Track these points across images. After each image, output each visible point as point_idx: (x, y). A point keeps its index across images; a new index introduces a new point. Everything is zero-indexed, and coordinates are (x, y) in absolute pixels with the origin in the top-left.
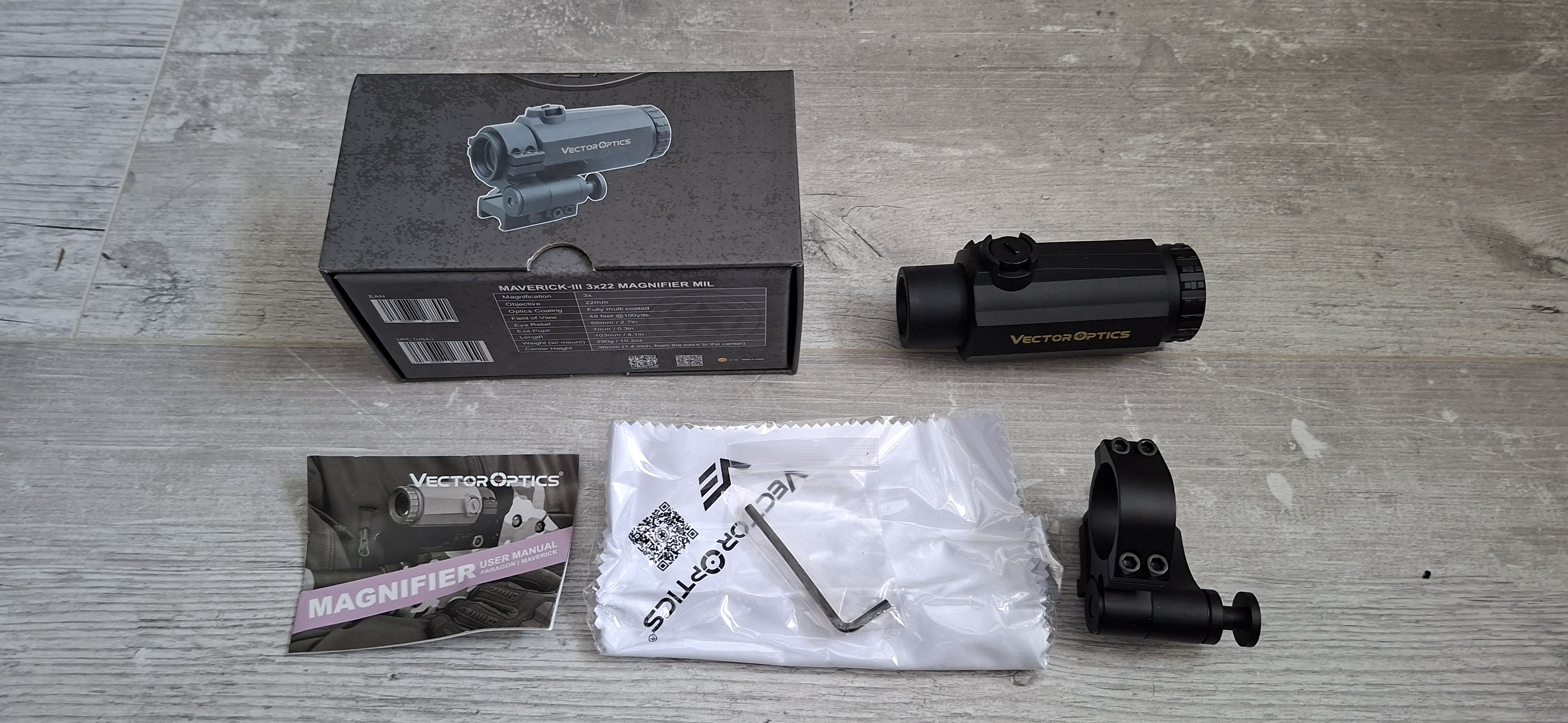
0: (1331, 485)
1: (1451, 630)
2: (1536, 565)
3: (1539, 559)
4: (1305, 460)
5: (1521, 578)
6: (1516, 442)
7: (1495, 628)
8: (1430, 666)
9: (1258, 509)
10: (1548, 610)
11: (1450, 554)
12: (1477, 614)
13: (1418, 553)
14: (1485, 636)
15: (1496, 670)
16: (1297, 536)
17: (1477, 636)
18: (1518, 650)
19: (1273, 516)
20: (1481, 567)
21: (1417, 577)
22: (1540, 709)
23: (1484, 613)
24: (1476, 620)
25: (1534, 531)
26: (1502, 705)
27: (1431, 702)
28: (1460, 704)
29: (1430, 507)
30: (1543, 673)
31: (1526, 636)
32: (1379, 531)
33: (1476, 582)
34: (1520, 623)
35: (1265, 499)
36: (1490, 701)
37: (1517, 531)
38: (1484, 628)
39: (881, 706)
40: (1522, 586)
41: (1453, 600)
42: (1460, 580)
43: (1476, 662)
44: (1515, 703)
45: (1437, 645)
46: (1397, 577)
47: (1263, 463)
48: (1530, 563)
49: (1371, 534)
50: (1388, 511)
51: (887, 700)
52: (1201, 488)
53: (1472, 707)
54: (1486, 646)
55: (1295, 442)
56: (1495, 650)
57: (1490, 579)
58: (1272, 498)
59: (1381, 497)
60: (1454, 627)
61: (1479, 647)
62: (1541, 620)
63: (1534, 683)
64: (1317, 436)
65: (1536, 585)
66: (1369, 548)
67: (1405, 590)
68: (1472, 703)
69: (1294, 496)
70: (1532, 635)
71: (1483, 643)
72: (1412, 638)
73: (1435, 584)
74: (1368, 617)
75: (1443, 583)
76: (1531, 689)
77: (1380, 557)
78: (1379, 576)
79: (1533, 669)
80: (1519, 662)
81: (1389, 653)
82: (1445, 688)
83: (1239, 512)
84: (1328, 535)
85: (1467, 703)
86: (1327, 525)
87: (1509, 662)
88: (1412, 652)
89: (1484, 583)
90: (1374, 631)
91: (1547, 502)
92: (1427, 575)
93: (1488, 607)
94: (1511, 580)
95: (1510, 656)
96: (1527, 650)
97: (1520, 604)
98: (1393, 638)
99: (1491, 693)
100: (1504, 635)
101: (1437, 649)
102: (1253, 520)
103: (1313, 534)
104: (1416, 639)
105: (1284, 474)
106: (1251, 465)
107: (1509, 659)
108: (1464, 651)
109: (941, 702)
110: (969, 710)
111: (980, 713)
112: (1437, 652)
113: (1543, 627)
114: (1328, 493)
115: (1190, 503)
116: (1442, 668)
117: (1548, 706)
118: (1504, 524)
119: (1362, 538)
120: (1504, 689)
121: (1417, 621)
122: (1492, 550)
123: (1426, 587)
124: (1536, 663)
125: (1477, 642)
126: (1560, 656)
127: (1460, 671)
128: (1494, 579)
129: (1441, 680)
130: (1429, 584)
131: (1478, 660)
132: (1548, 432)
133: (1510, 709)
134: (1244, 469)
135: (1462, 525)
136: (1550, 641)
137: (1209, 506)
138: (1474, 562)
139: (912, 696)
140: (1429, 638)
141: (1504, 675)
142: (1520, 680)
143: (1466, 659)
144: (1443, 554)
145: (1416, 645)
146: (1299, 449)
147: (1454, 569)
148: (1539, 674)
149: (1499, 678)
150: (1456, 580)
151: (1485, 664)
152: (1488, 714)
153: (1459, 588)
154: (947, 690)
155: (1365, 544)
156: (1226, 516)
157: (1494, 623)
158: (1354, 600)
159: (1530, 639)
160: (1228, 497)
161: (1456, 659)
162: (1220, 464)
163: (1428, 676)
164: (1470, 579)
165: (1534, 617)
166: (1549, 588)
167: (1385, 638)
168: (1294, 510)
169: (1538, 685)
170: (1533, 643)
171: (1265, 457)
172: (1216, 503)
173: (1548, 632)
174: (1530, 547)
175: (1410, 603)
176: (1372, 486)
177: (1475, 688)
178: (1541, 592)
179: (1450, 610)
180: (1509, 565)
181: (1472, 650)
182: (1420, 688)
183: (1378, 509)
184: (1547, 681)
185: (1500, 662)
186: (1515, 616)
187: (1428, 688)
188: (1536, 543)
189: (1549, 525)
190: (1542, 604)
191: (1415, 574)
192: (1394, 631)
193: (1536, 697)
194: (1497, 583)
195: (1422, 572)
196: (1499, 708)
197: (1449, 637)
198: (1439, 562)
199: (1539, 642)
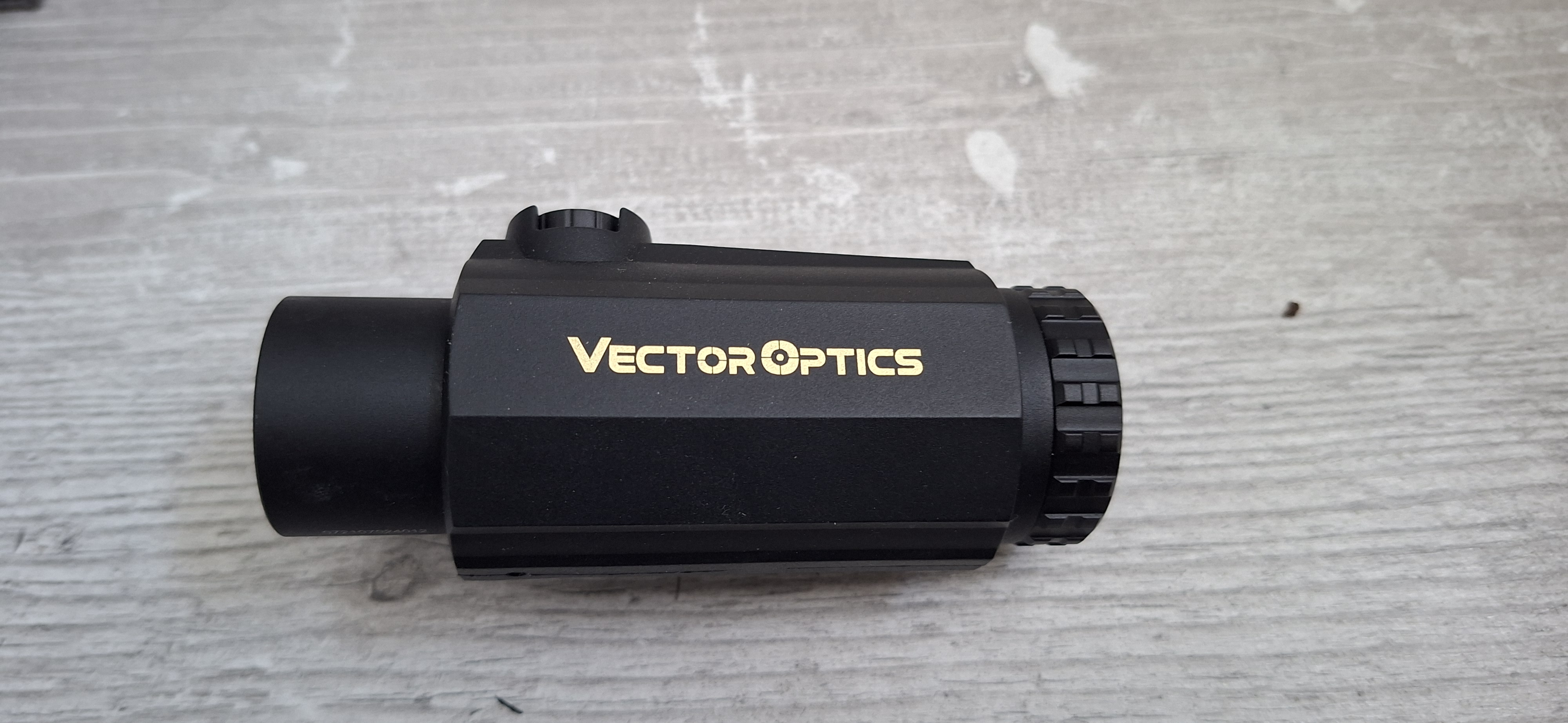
0: (1099, 144)
1: (1338, 420)
2: (1521, 277)
3: (1527, 264)
4: (1048, 102)
5: (1489, 305)
6: (1481, 42)
7: (1434, 412)
8: (1290, 499)
9: (942, 203)
10: (1543, 367)
11: (1342, 266)
12: (1394, 384)
13: (1274, 268)
14: (1411, 429)
15: (1432, 499)
16: (1019, 251)
17: (1392, 430)
18: (1479, 455)
19: (971, 216)
20: (1407, 286)
21: (1269, 316)
22: (1526, 577)
23: (1412, 381)
24: (1393, 396)
25: (1516, 209)
26: (1444, 573)
27: (1289, 578)
28: (1356, 576)
29: (1303, 175)
30: (1532, 498)
31: (1499, 423)
32: (1195, 229)
33: (1394, 319)
34: (1485, 396)
35: (959, 181)
36: (1419, 566)
37: (1482, 212)
38: (1409, 411)
39: (73, 664)
40: (1492, 321)
41: (1345, 358)
42: (1361, 316)
43: (1390, 484)
44: (1470, 567)
45: (1309, 454)
46: (1228, 318)
47: (960, 113)
48: (1507, 275)
49: (1175, 236)
50: (1217, 188)
51: (88, 649)
52: (828, 171)
53: (1379, 584)
54: (1414, 450)
55: (1029, 66)
56: (1432, 457)
57: (1422, 311)
58: (974, 179)
59: (1204, 161)
60: (1345, 414)
61: (1398, 453)
62: (1528, 389)
63: (1515, 522)
64: (1077, 53)
65: (1520, 317)
66: (1170, 264)
67: (1242, 345)
68: (1379, 574)
69: (1020, 173)
70: (1512, 421)
71: (1407, 444)
72: (1252, 442)
73: (1309, 327)
75: (1326, 325)
76: (1507, 535)
77: (1191, 281)
78: (1188, 319)
79: (1512, 491)
80: (1480, 478)
81: (1201, 477)
82: (1320, 546)
83: (901, 211)
84: (1085, 243)
85: (1369, 575)
86: (1083, 223)
87: (1463, 480)
88: (1249, 474)
89: (1409, 320)
90: (1167, 432)
91: (1543, 152)
92: (1293, 310)
93: (1419, 368)
94: (1468, 310)
95: (1461, 467)
96: (1497, 453)
97: (1487, 358)
98: (1210, 445)
99: (1421, 550)
100: (1451, 425)
101: (1306, 462)
102: (929, 224)
103: (1053, 245)
104: (1261, 445)
105: (1003, 130)
106: (936, 119)
107: (1463, 475)
108: (1367, 463)
109: (202, 648)
110: (263, 661)
111: (285, 667)
112: (1306, 470)
113: (1535, 403)
114: (1090, 162)
115: (803, 201)
116: (1315, 503)
117: (1544, 568)
118: (1456, 199)
119: (1158, 245)
120: (1448, 539)
121: (1267, 407)
122: (1430, 253)
123: (1288, 335)
124: (1517, 478)
125: (1394, 444)
127: (1356, 507)
128: (1433, 311)
129: (1311, 529)
130: (1294, 329)
131: (1393, 481)
132: (1545, 20)
133: (1459, 582)
134: (921, 128)
135: (1371, 206)
137: (841, 202)
138: (1390, 278)
139: (142, 637)
140: (1289, 440)
141: (1450, 510)
142: (1483, 518)
143: (1369, 481)
144: (1327, 266)
145: (1261, 457)
146: (1038, 80)
147: (1349, 296)
148: (1525, 502)
149: (1438, 516)
150: (1351, 318)
151: (1410, 487)
152: (1413, 595)
153: (1355, 334)
154: (222, 620)
155: (1162, 256)
156: (875, 220)
157: (1432, 400)
159: (1508, 429)
160: (883, 183)
161: (1349, 481)
162: (872, 119)
163: (1286, 521)
164: (1383, 313)
165: (1518, 382)
166: (1544, 321)
168: (1017, 199)
169: (1523, 524)
170: (1514, 437)
171: (967, 101)
172: (856, 197)
173: (1546, 413)
174: (1507, 243)
175: (1251, 370)
176: (1184, 141)
177: (1385, 542)
178: (1532, 331)
179: (1338, 380)
180: (1465, 281)
181: (1382, 460)
182: (1266, 550)
183: (1194, 185)
184: (1541, 515)
185: (1442, 481)
186: (1474, 383)
187: (1283, 548)
188: (1522, 233)
189: (1548, 196)
190: (1532, 355)
191: (1268, 310)
192: (1212, 429)
193: (1518, 552)
194: (1439, 317)
195: (1282, 305)
196: (1437, 581)
197: (1334, 436)
198: (1318, 283)
199: (1525, 435)
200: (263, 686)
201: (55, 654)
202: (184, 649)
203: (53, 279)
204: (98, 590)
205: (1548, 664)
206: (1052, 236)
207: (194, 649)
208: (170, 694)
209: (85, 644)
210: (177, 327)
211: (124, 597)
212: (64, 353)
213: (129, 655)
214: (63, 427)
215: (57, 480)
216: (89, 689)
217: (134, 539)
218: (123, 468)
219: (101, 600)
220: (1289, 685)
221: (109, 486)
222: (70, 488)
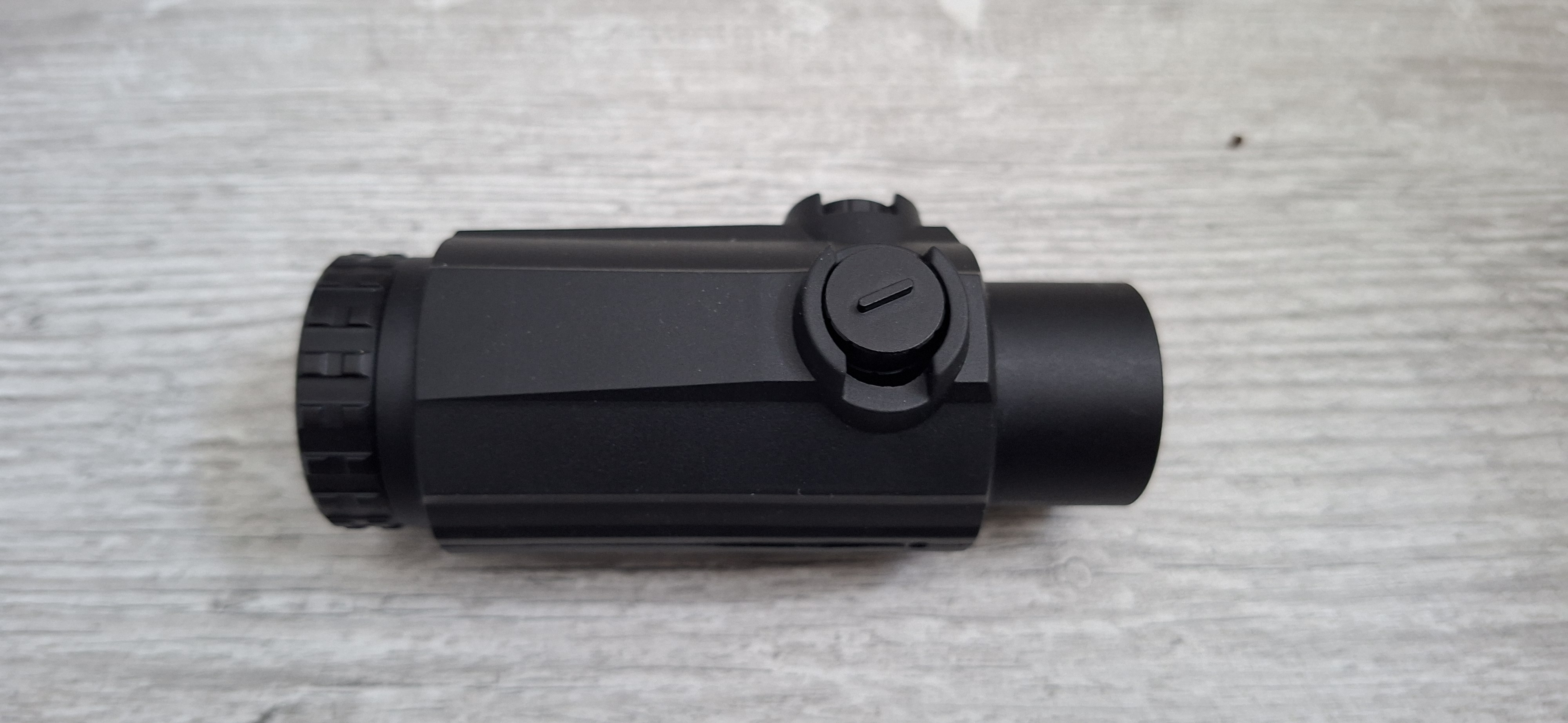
1: (1276, 239)
2: (1445, 121)
3: (1450, 111)
5: (1417, 145)
7: (1364, 236)
8: (1233, 307)
9: (910, 36)
10: (1464, 200)
11: (1282, 105)
12: (1328, 210)
13: (1219, 105)
14: (1344, 250)
15: (1365, 310)
16: (982, 81)
17: (1325, 250)
18: (1407, 273)
19: (938, 47)
20: (1341, 125)
21: (1216, 147)
22: (1450, 381)
23: (1346, 208)
24: (1329, 220)
25: (1442, 64)
26: (1375, 376)
27: (1229, 376)
28: (1291, 378)
29: (1246, 26)
30: (1455, 314)
31: (1423, 248)
32: (1146, 68)
33: (1330, 154)
34: (1412, 224)
35: (927, 16)
36: (1351, 370)
37: (1412, 64)
38: (1342, 234)
39: (39, 434)
40: (1419, 158)
41: (1284, 185)
42: (1300, 150)
43: (1325, 297)
44: (1401, 372)
45: (1249, 269)
46: (1176, 148)
48: (1433, 120)
49: (1128, 74)
50: (1168, 33)
51: (55, 420)
53: (1314, 384)
54: (1345, 269)
56: (1362, 275)
57: (1355, 148)
58: (942, 15)
60: (1284, 234)
61: (1332, 270)
62: (1452, 218)
63: (1439, 335)
65: (1443, 157)
66: (1124, 97)
67: (1190, 171)
68: (1314, 376)
69: (985, 12)
70: (1437, 246)
71: (1341, 262)
72: (1197, 257)
73: (1251, 158)
74: (1113, 221)
75: (1267, 156)
76: (1432, 346)
77: (1143, 114)
78: (1139, 147)
79: (1437, 307)
80: (1408, 294)
82: (1261, 349)
83: (871, 41)
85: (1304, 377)
86: (1043, 60)
87: (1389, 296)
88: (1193, 284)
89: (1344, 155)
90: (1117, 246)
92: (1237, 141)
93: (1352, 196)
94: (1398, 148)
95: (1389, 284)
96: (1424, 273)
97: (1414, 191)
99: (1354, 355)
101: (1246, 275)
102: (898, 55)
103: (1014, 77)
104: (1205, 259)
107: (1391, 291)
108: (1303, 278)
112: (1248, 282)
113: (1457, 231)
115: (777, 29)
116: (1256, 311)
117: (1463, 374)
118: (1387, 52)
119: (1112, 81)
120: (1379, 346)
121: (1211, 226)
122: (1363, 98)
123: (1233, 164)
124: (1442, 296)
125: (1328, 262)
126: (1490, 281)
127: (1294, 316)
128: (1364, 148)
129: (1253, 334)
130: (1239, 158)
131: (1327, 294)
133: (1387, 385)
135: (1308, 55)
136: (1469, 254)
137: (813, 31)
138: (1327, 117)
139: (112, 409)
140: (1231, 255)
141: (1381, 321)
142: (1409, 329)
143: (1306, 293)
144: (1268, 105)
145: (1205, 270)
147: (1288, 132)
148: (1450, 317)
149: (1369, 326)
150: (1289, 151)
151: (1343, 298)
152: (1345, 396)
153: (1294, 164)
155: (1116, 91)
156: (846, 48)
157: (1364, 225)
158: (1086, 191)
159: (1431, 253)
160: (854, 14)
161: (1287, 294)
163: (1227, 327)
164: (1321, 148)
165: (1441, 212)
167: (1143, 258)
168: (982, 34)
169: (1446, 335)
170: (1436, 260)
172: (828, 27)
173: (1468, 240)
174: (1434, 91)
175: (1197, 194)
177: (1320, 347)
178: (1454, 169)
179: (1279, 203)
180: (1394, 123)
181: (1318, 276)
182: (1209, 351)
183: (1147, 30)
184: (1462, 329)
185: (1372, 295)
186: (1402, 213)
187: (1226, 350)
188: (1446, 84)
189: (1470, 53)
190: (1454, 190)
191: (1213, 141)
192: (1160, 244)
193: (1442, 360)
194: (1371, 154)
195: (1226, 135)
196: (1369, 384)
197: (1273, 253)
198: (1261, 118)
199: (1449, 258)
200: (233, 456)
201: (21, 423)
202: (155, 420)
203: (25, 74)
204: (66, 365)
205: (1469, 459)
206: (1012, 69)
207: (166, 420)
208: (138, 462)
209: (52, 415)
210: (152, 121)
211: (93, 370)
212: (37, 144)
213: (98, 426)
214: (34, 212)
215: (26, 261)
216: (56, 457)
217: (104, 318)
218: (96, 251)
219: (68, 374)
220: (1231, 471)
221: (80, 267)
222: (40, 269)
